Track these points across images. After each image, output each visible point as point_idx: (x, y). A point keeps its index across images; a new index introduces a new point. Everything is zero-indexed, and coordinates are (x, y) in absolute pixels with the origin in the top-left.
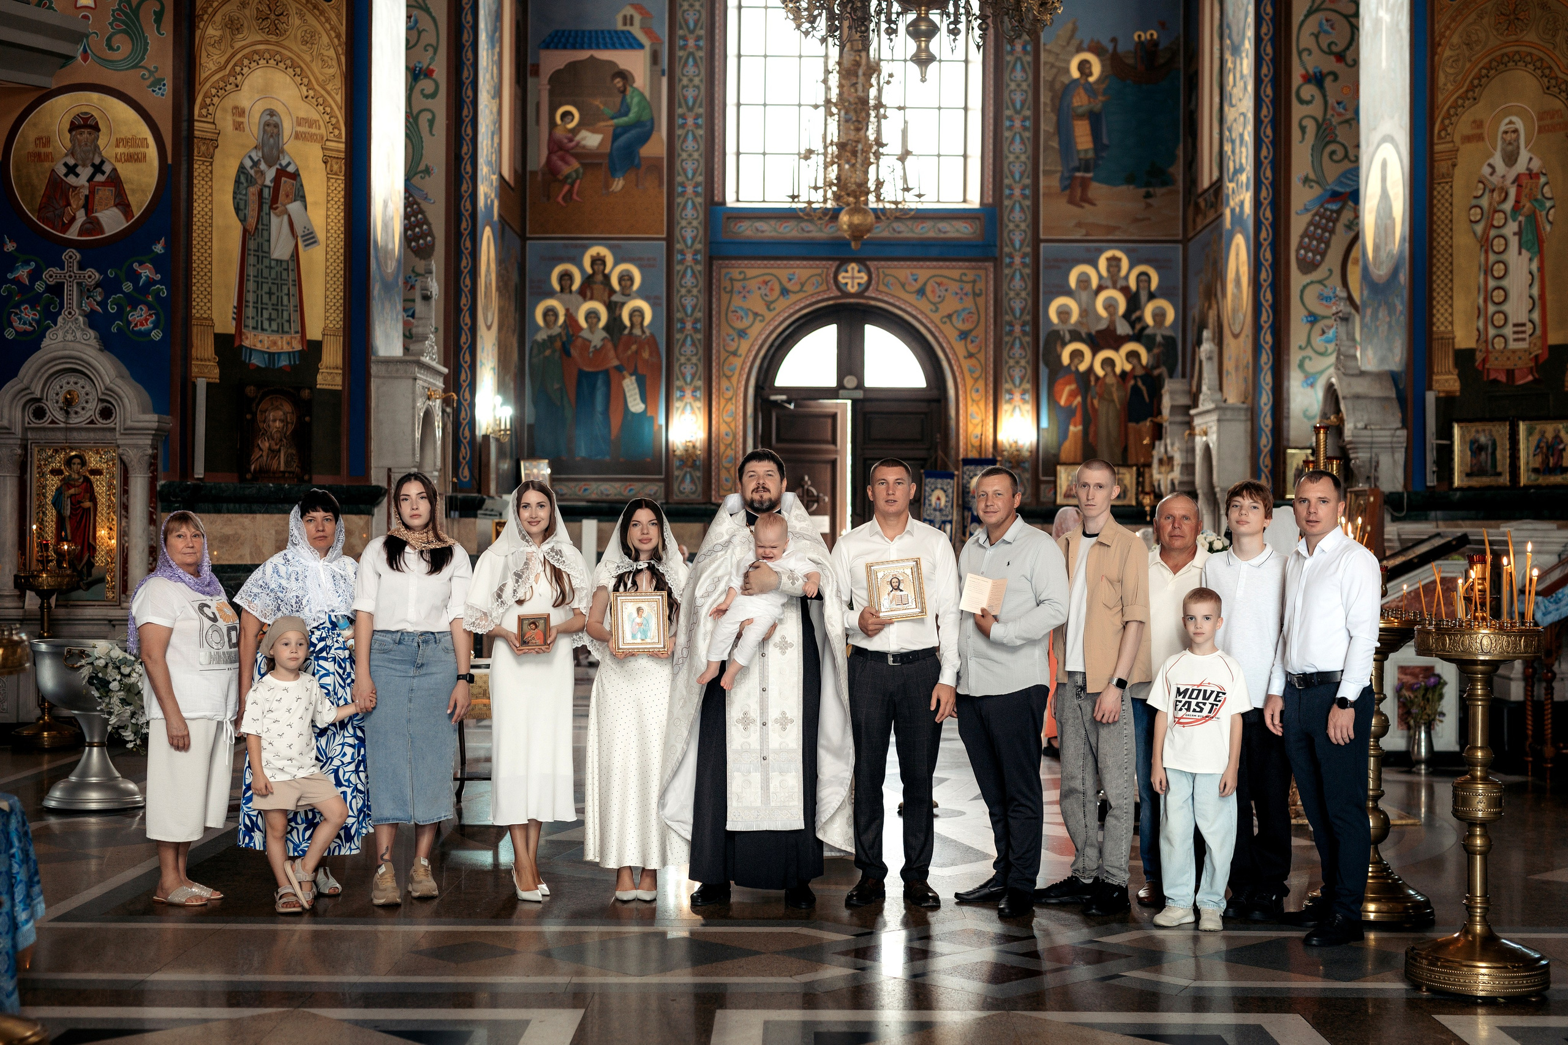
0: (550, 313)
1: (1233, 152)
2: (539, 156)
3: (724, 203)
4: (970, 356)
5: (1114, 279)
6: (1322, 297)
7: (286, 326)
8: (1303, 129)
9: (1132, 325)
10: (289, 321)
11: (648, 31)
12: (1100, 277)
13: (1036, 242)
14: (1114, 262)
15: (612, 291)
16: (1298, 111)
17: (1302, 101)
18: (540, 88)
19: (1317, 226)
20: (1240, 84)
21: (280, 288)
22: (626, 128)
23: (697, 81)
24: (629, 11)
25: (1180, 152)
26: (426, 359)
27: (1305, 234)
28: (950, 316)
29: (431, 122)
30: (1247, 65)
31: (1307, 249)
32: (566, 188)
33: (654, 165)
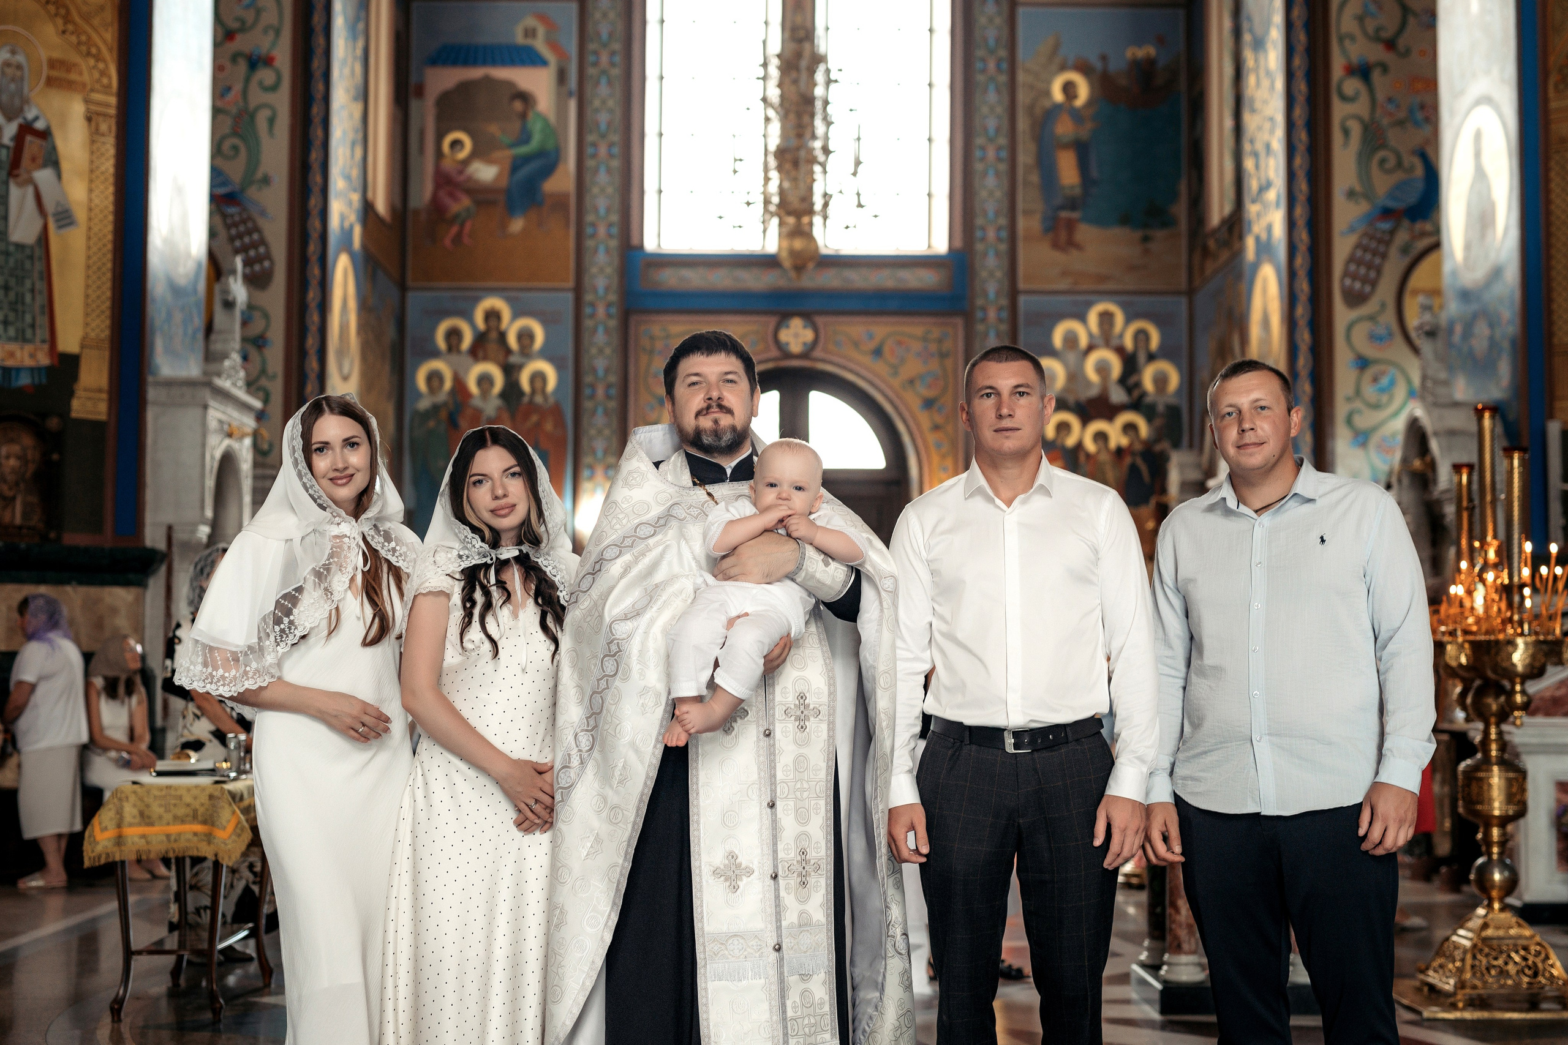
0: (434, 378)
1: (1257, 167)
2: (423, 191)
3: (641, 247)
4: (936, 428)
5: (1106, 336)
6: (1373, 337)
7: (29, 333)
8: (1346, 132)
9: (1129, 390)
10: (33, 326)
11: (554, 46)
12: (1091, 335)
13: (1014, 293)
14: (1106, 318)
15: (508, 351)
16: (1339, 110)
17: (1344, 98)
18: (425, 112)
19: (1366, 249)
20: (1265, 83)
21: (20, 281)
22: (527, 159)
23: (611, 103)
24: (530, 22)
25: (1183, 187)
26: (225, 383)
27: (1351, 259)
28: (911, 382)
29: (271, 121)
30: (1274, 58)
31: (1354, 277)
32: (454, 230)
33: (560, 203)
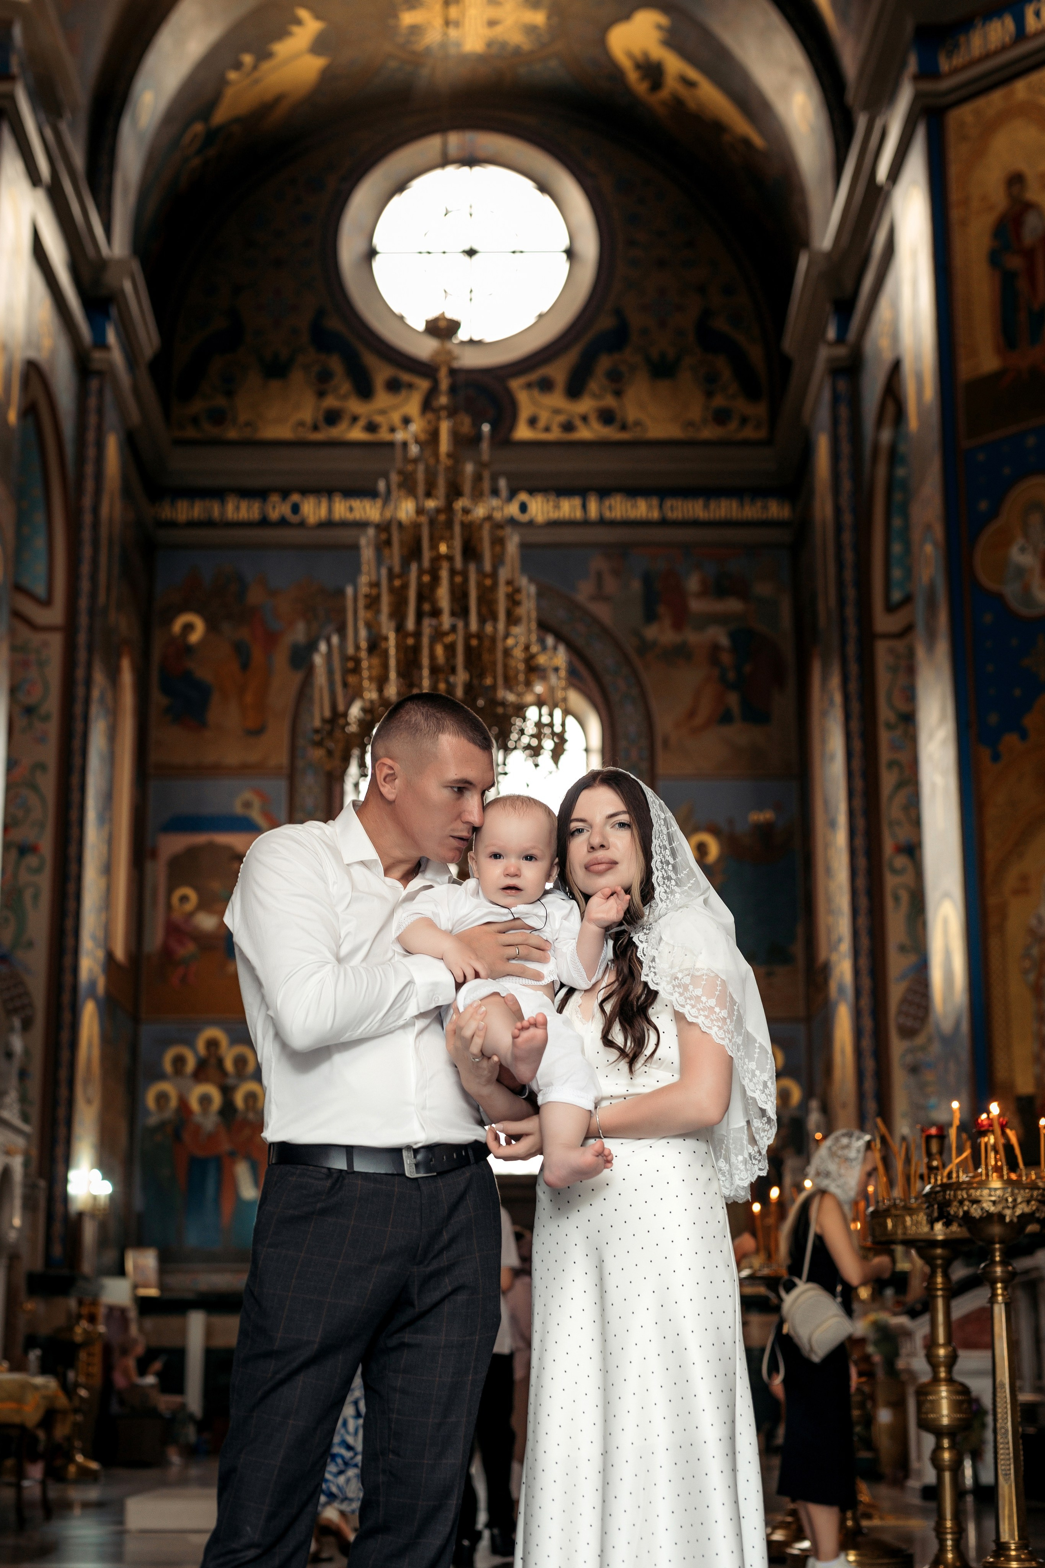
0: (162, 1098)
1: (833, 923)
8: (897, 899)
11: (268, 816)
15: (226, 1074)
16: (891, 881)
17: (895, 871)
18: (158, 872)
19: (915, 992)
20: (836, 857)
24: (248, 795)
25: (800, 930)
29: (36, 897)
30: (841, 838)
31: (906, 1016)
32: (181, 971)
